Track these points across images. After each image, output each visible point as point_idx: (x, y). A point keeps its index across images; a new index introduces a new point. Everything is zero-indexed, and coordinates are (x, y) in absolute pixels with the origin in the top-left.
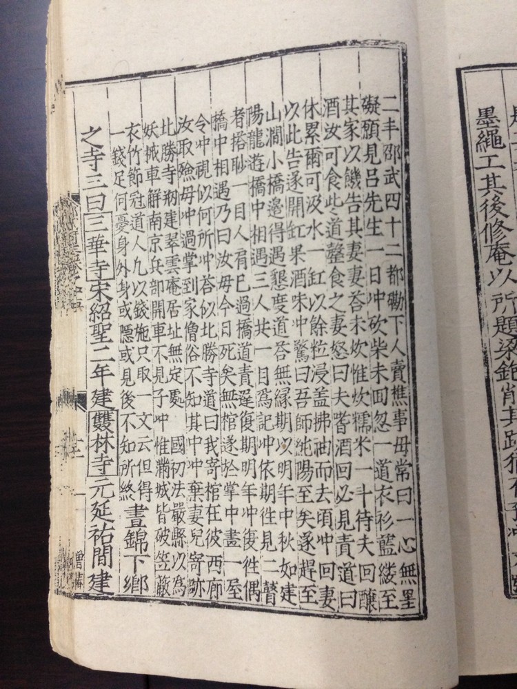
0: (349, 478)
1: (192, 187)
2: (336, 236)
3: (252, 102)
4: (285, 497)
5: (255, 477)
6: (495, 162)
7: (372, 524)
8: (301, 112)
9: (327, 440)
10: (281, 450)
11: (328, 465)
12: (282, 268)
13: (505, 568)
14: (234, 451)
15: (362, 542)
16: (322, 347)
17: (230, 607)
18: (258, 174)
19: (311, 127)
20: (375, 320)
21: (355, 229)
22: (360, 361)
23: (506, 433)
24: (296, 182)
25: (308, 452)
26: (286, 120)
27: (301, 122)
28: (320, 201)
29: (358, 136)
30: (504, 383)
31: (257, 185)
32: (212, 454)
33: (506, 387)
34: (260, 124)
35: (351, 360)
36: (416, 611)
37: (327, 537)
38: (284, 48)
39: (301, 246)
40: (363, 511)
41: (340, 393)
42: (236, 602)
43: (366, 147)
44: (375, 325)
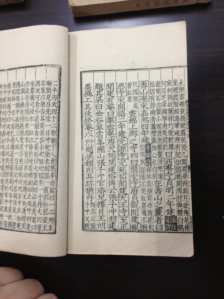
0: (36, 192)
1: (1, 105)
2: (37, 121)
3: (18, 81)
4: (20, 197)
5: (12, 191)
6: (89, 100)
7: (42, 205)
8: (30, 85)
9: (31, 181)
10: (19, 183)
11: (31, 188)
12: (23, 130)
13: (83, 221)
14: (8, 183)
15: (39, 211)
16: (32, 153)
17: (4, 229)
18: (18, 102)
19: (32, 89)
20: (47, 146)
21: (43, 119)
22: (42, 158)
23: (86, 181)
24: (27, 105)
25: (26, 184)
26: (26, 87)
27: (30, 88)
28: (33, 111)
29: (45, 92)
30: (87, 166)
31: (18, 105)
32: (2, 184)
33: (88, 168)
34: (19, 87)
35: (39, 157)
36: (53, 231)
37: (29, 209)
38: (26, 66)
39: (28, 123)
40: (39, 202)
41: (36, 167)
42: (5, 228)
43: (47, 96)
44: (47, 147)
